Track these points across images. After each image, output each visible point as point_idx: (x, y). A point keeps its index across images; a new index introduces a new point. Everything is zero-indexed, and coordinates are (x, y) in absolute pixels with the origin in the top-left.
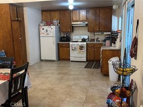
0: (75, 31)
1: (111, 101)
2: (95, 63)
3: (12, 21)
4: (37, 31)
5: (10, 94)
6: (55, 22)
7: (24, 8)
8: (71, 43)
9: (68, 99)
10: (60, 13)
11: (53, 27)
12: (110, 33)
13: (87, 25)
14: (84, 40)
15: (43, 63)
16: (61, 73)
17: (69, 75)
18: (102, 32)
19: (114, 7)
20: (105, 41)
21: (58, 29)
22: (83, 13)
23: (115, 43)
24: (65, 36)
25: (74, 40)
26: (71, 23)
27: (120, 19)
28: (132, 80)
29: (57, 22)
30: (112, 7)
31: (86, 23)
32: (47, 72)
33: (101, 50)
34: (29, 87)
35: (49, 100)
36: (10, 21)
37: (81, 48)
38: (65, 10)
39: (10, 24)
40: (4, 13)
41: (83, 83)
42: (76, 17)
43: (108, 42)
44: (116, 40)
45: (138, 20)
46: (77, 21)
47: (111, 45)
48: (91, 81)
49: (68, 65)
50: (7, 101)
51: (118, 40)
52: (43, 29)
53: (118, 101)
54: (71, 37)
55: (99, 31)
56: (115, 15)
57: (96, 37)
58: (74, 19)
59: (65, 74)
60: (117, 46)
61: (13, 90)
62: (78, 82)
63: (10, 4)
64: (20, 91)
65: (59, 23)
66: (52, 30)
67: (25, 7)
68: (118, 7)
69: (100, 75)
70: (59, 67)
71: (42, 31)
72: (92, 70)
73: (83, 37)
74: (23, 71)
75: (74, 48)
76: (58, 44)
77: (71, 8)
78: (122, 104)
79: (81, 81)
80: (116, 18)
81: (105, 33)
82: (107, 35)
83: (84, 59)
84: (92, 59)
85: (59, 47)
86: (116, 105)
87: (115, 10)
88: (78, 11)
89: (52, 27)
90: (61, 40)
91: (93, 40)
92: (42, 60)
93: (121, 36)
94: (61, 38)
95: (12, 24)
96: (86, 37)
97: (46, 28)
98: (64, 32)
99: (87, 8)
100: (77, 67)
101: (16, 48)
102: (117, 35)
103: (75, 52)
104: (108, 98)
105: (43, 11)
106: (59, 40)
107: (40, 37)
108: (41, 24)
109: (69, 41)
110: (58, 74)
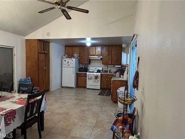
0: (91, 64)
1: (115, 127)
2: (107, 91)
3: (39, 53)
4: (60, 62)
5: (26, 117)
6: (75, 55)
7: (50, 43)
8: (88, 73)
9: (80, 123)
10: (80, 48)
11: (74, 60)
12: (120, 66)
13: (101, 59)
14: (99, 71)
15: (63, 90)
16: (77, 99)
17: (85, 101)
18: (114, 65)
19: (123, 46)
20: (116, 72)
21: (78, 61)
22: (99, 49)
23: (123, 75)
24: (83, 67)
25: (90, 71)
26: (88, 57)
27: (129, 55)
28: (135, 108)
29: (77, 55)
30: (122, 45)
31: (101, 57)
32: (65, 97)
33: (112, 81)
34: (45, 111)
35: (64, 124)
36: (37, 53)
37: (96, 77)
38: (83, 46)
39: (37, 56)
40: (33, 47)
41: (95, 109)
42: (93, 52)
43: (118, 74)
44: (124, 73)
45: (139, 57)
46: (94, 55)
47: (120, 77)
48: (102, 107)
49: (84, 92)
50: (23, 124)
51: (126, 72)
52: (65, 61)
53: (121, 127)
54: (88, 68)
55: (111, 64)
56: (124, 52)
57: (109, 69)
58: (91, 53)
59: (81, 100)
60: (125, 78)
61: (28, 114)
62: (91, 107)
63: (38, 39)
64: (37, 115)
65: (79, 56)
66: (73, 62)
67: (52, 42)
68: (126, 46)
69: (111, 102)
70: (77, 93)
71: (64, 62)
72: (104, 97)
73: (98, 68)
74: (40, 97)
75: (90, 78)
76: (77, 73)
77: (88, 44)
78: (124, 131)
79: (94, 107)
80: (125, 54)
81: (116, 66)
82: (118, 67)
83: (99, 87)
84: (105, 87)
85: (78, 76)
86: (119, 131)
87: (124, 48)
88: (94, 48)
89: (72, 59)
90: (80, 71)
91: (107, 71)
92: (63, 87)
93: (128, 69)
94: (80, 68)
95: (38, 56)
96: (101, 69)
97: (67, 60)
98: (82, 64)
99: (102, 46)
100: (91, 94)
101: (40, 76)
102: (125, 69)
103: (91, 81)
104: (113, 125)
105: (66, 46)
106: (78, 70)
107: (62, 67)
108: (64, 57)
109: (87, 71)
110: (75, 99)
